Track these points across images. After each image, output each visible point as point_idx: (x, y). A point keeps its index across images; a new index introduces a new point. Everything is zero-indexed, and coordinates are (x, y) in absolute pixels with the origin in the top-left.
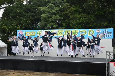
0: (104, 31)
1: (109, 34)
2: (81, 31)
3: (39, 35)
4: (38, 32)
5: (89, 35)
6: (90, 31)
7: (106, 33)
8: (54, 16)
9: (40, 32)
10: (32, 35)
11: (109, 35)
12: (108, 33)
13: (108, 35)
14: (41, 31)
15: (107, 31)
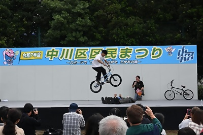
0: (180, 51)
1: (189, 55)
2: (137, 51)
3: (50, 57)
4: (49, 52)
5: (153, 57)
6: (154, 50)
7: (184, 53)
8: (80, 19)
9: (53, 51)
10: (36, 58)
11: (189, 58)
12: (187, 54)
13: (187, 56)
14: (55, 50)
15: (186, 51)
